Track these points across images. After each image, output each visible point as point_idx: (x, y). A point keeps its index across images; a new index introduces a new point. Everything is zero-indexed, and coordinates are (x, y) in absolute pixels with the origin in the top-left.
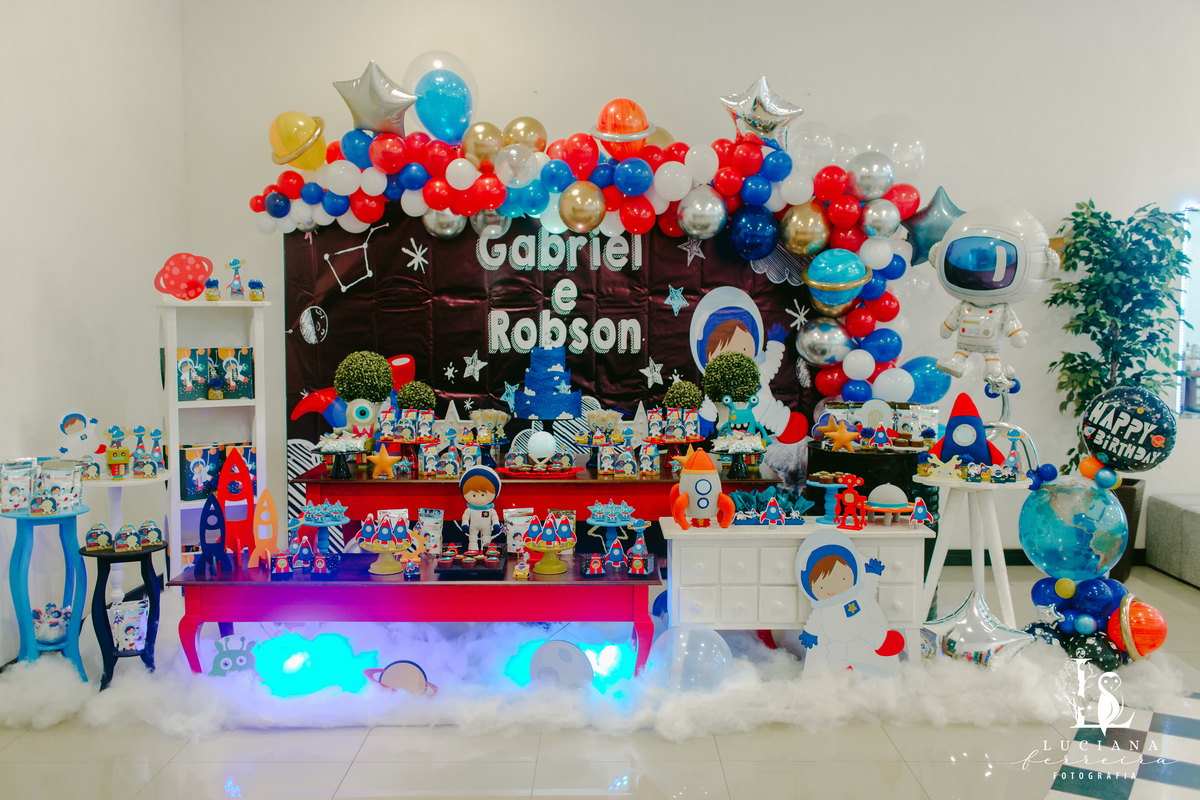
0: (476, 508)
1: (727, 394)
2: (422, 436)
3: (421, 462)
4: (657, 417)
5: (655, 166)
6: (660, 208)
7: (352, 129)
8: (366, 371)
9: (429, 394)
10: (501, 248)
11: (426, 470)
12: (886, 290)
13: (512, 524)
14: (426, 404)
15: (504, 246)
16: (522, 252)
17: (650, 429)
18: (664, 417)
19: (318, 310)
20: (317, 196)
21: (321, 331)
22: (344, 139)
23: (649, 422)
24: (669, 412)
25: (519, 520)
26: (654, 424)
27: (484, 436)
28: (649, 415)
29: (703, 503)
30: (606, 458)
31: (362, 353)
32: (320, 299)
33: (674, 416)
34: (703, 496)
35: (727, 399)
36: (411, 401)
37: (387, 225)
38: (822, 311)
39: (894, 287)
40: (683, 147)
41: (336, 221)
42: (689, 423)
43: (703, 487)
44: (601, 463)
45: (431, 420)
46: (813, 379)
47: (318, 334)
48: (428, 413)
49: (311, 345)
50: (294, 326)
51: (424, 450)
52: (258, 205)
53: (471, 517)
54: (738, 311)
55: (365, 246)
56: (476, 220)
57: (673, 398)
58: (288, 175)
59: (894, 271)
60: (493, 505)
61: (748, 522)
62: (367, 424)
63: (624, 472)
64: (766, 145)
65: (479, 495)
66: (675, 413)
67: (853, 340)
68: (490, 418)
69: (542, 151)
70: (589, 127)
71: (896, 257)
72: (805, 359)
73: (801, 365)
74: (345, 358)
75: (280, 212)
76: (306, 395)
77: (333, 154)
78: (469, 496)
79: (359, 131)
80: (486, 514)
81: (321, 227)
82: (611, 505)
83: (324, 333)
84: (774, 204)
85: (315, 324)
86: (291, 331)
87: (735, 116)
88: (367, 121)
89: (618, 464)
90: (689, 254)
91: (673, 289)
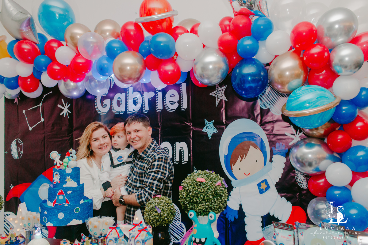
10: (107, 102)
12: (356, 116)
15: (109, 100)
16: (119, 103)
19: (19, 141)
32: (20, 135)
37: (51, 92)
46: (307, 183)
49: (16, 160)
50: (8, 149)
55: (41, 105)
76: (12, 187)
83: (21, 153)
85: (17, 148)
86: (7, 152)
90: (217, 98)
91: (207, 122)
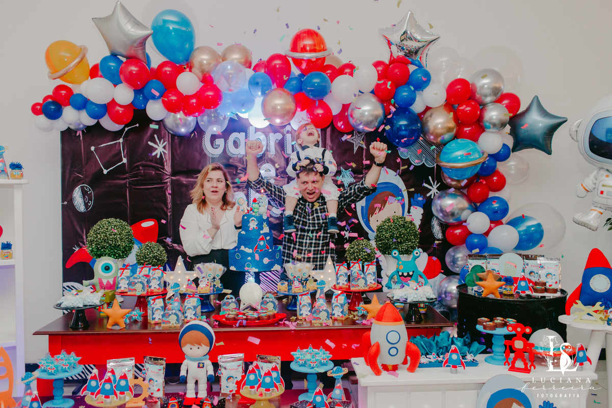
0: (193, 360)
1: (395, 248)
2: (152, 288)
3: (149, 312)
4: (343, 269)
5: (332, 78)
6: (336, 110)
7: (107, 53)
8: (110, 235)
9: (161, 252)
10: (220, 142)
11: (154, 319)
12: (496, 169)
13: (225, 368)
14: (158, 260)
15: (222, 140)
16: (236, 144)
17: (338, 279)
18: (349, 268)
19: (87, 187)
20: (83, 104)
21: (88, 202)
22: (101, 61)
23: (337, 274)
24: (352, 265)
25: (232, 364)
26: (341, 275)
27: (204, 287)
28: (337, 268)
29: (393, 351)
30: (304, 306)
31: (109, 220)
32: (88, 180)
33: (356, 268)
34: (393, 345)
35: (395, 252)
36: (146, 258)
37: (137, 125)
38: (451, 184)
39: (501, 167)
40: (351, 67)
41: (98, 123)
42: (369, 274)
43: (393, 338)
44: (301, 310)
45: (160, 275)
46: (444, 233)
47: (86, 205)
48: (158, 269)
49: (81, 213)
50: (69, 199)
51: (152, 302)
52: (37, 110)
53: (189, 368)
54: (390, 185)
55: (121, 140)
56: (202, 121)
57: (354, 253)
58: (59, 88)
59: (502, 156)
60: (208, 357)
61: (430, 365)
62: (110, 277)
63: (319, 318)
64: (411, 63)
65: (195, 348)
66: (357, 265)
67: (473, 204)
68: (210, 270)
69: (250, 67)
70: (284, 48)
71: (504, 145)
72: (437, 218)
73: (435, 223)
74: (95, 224)
75: (54, 114)
76: (77, 249)
77: (94, 72)
78: (186, 349)
79: (114, 55)
80: (201, 365)
81: (88, 127)
82: (310, 349)
83: (91, 204)
84: (417, 108)
85: (84, 197)
86: (66, 203)
87: (390, 43)
88: (121, 50)
89: (315, 312)
90: (355, 145)
91: (344, 170)
